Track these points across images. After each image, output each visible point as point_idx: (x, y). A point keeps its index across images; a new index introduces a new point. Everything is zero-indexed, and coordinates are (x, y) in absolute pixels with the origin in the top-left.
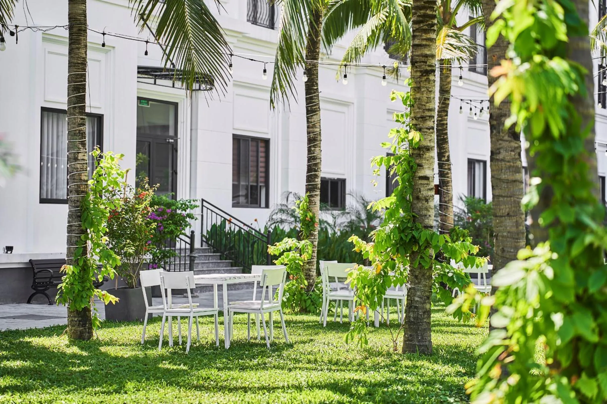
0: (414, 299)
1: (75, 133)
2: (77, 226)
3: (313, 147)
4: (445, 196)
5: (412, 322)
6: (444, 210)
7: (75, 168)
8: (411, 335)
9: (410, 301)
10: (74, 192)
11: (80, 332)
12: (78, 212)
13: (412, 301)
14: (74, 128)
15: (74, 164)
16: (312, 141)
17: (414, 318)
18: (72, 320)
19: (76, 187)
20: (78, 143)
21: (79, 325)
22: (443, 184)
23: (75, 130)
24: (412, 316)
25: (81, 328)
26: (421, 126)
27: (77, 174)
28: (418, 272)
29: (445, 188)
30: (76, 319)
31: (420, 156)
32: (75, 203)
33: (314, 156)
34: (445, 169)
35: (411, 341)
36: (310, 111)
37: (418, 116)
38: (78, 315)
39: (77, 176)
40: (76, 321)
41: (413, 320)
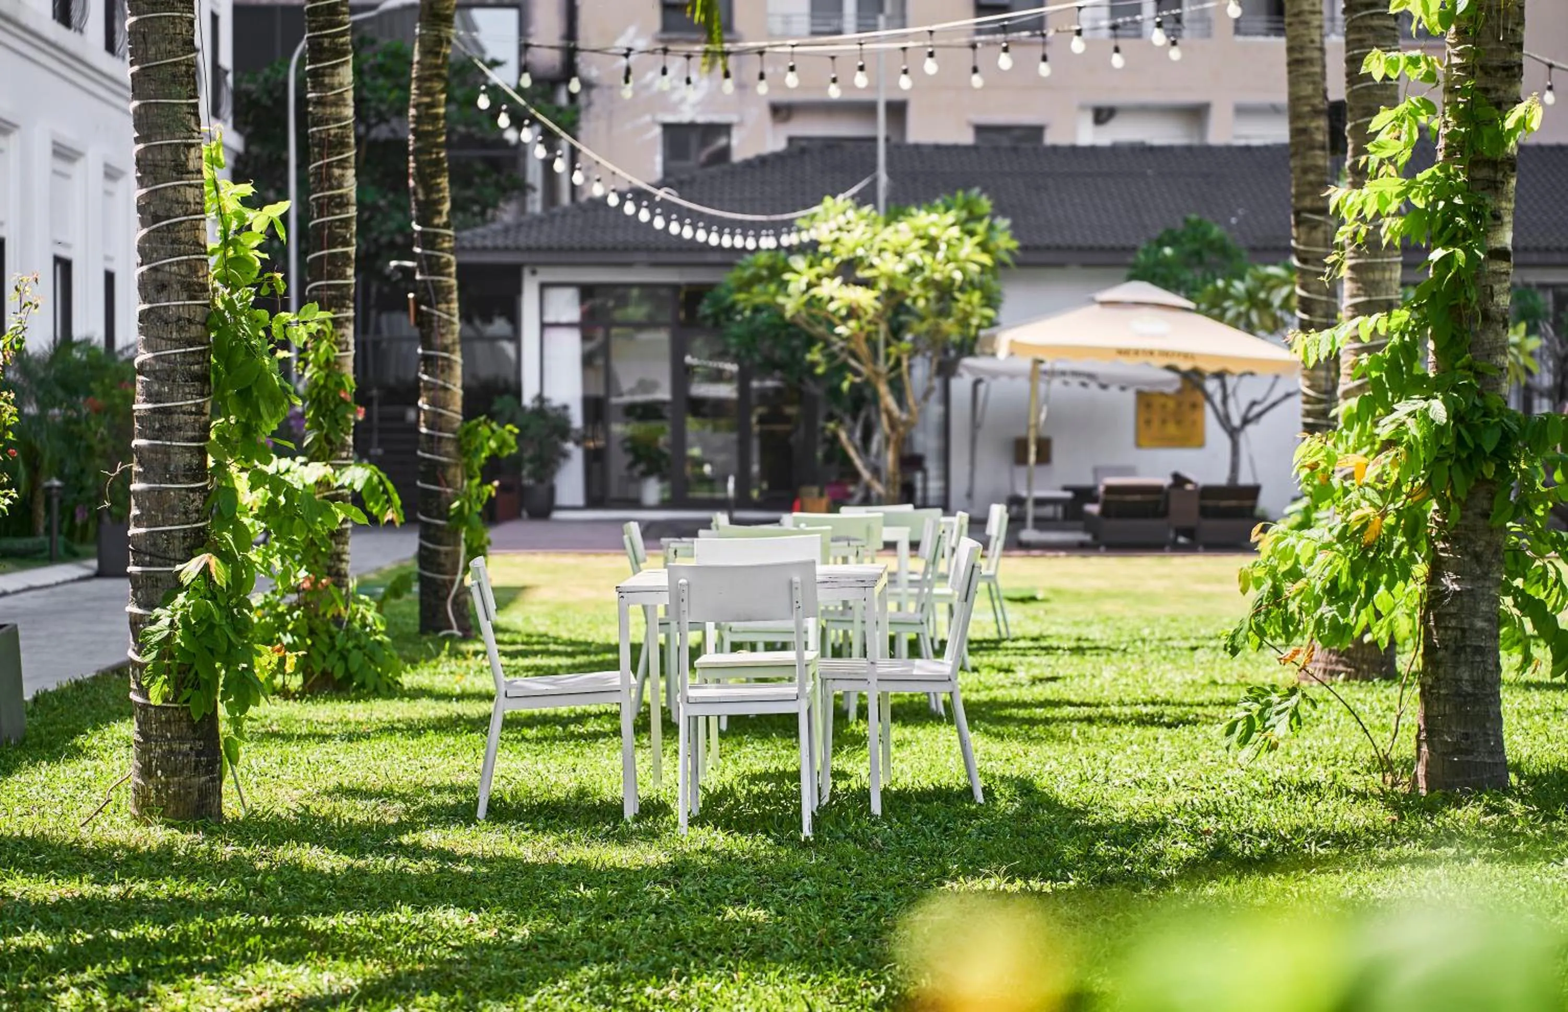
0: (1472, 625)
1: (174, 76)
2: (191, 413)
3: (338, 167)
4: (443, 331)
5: (1469, 694)
6: (443, 371)
7: (178, 202)
8: (1466, 736)
9: (1459, 633)
10: (177, 287)
11: (200, 790)
12: (191, 360)
13: (1463, 631)
14: (170, 54)
15: (175, 187)
16: (335, 147)
17: (1474, 683)
18: (171, 751)
19: (184, 270)
20: (185, 109)
21: (196, 768)
22: (436, 294)
23: (175, 64)
24: (1466, 676)
25: (203, 779)
26: (1501, 93)
27: (188, 224)
28: (1482, 543)
29: (443, 306)
30: (186, 747)
31: (1497, 189)
32: (181, 329)
33: (341, 196)
34: (442, 250)
35: (1468, 752)
36: (329, 50)
37: (1495, 63)
38: (194, 731)
39: (186, 230)
40: (186, 755)
41: (1470, 690)
